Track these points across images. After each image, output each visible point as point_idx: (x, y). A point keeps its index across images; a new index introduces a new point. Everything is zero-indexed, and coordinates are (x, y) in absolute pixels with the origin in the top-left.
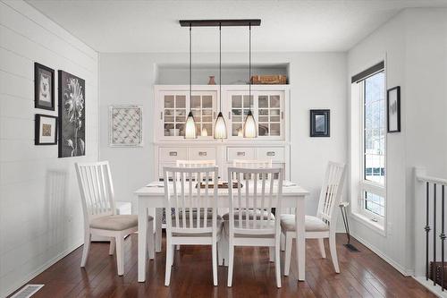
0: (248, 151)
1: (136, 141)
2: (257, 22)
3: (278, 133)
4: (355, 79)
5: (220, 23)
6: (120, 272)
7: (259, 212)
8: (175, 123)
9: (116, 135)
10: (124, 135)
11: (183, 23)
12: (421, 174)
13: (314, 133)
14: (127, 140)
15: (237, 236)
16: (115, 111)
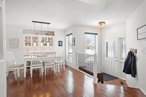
0: (46, 49)
1: (18, 47)
2: (50, 24)
3: (52, 45)
4: (67, 36)
5: (42, 23)
6: (19, 76)
7: (48, 61)
8: (28, 43)
9: (11, 45)
10: (14, 45)
11: (33, 21)
12: (78, 53)
13: (59, 46)
14: (15, 47)
15: (47, 65)
16: (11, 40)
